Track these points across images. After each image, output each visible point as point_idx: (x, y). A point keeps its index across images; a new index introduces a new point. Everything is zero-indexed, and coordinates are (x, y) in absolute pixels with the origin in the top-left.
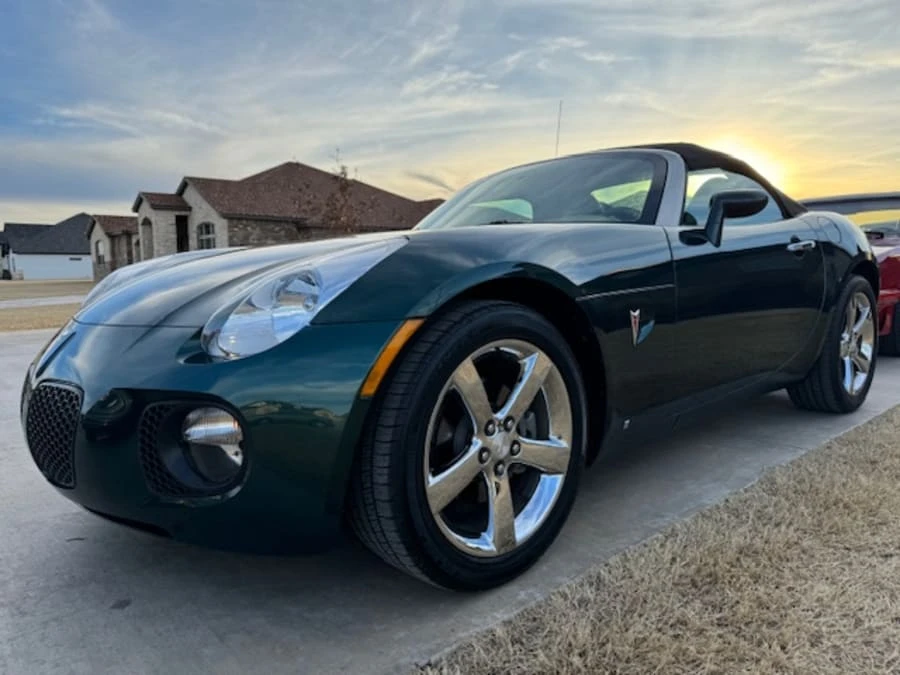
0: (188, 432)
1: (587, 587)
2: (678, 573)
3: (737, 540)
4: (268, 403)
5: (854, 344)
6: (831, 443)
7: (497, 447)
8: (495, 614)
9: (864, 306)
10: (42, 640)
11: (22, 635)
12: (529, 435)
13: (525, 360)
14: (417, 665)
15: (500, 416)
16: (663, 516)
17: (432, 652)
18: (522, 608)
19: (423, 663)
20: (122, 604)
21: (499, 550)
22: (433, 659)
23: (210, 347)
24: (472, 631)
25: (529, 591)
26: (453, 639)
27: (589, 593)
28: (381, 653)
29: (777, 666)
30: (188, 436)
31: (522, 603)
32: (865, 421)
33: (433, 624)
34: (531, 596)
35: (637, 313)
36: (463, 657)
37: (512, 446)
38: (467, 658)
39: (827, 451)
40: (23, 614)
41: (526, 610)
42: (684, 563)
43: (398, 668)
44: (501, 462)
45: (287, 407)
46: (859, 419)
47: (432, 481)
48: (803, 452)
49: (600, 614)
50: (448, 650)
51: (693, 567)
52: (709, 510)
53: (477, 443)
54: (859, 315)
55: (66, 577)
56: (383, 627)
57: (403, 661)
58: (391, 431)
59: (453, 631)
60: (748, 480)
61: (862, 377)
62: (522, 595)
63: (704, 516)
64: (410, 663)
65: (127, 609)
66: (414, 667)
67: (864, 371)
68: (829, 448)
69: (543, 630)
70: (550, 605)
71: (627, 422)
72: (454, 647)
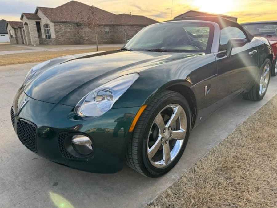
0: (74, 140)
1: (191, 173)
2: (217, 166)
3: (232, 154)
5: (263, 80)
6: (255, 113)
7: (166, 136)
8: (167, 184)
9: (268, 67)
10: (35, 199)
11: (29, 197)
12: (174, 130)
13: (175, 109)
14: (147, 204)
15: (167, 126)
16: (210, 144)
17: (151, 199)
18: (174, 182)
19: (149, 203)
20: (56, 184)
21: (166, 164)
22: (152, 201)
23: (77, 112)
24: (161, 191)
25: (175, 175)
26: (156, 194)
27: (192, 175)
28: (136, 200)
29: (248, 200)
30: (74, 141)
31: (174, 180)
32: (264, 104)
33: (149, 189)
34: (176, 177)
35: (207, 87)
36: (160, 201)
37: (170, 134)
38: (161, 200)
39: (255, 117)
40: (26, 189)
41: (175, 182)
42: (218, 163)
43: (142, 206)
44: (167, 140)
46: (263, 103)
47: (149, 150)
48: (248, 117)
49: (196, 182)
50: (155, 198)
51: (221, 164)
52: (223, 142)
53: (160, 136)
54: (266, 70)
55: (36, 174)
56: (135, 190)
57: (144, 203)
58: (138, 139)
59: (155, 191)
60: (233, 129)
62: (173, 177)
63: (221, 144)
64: (146, 204)
65: (58, 186)
66: (147, 205)
67: (265, 88)
68: (255, 116)
69: (181, 190)
70: (182, 181)
71: (201, 118)
72: (157, 197)
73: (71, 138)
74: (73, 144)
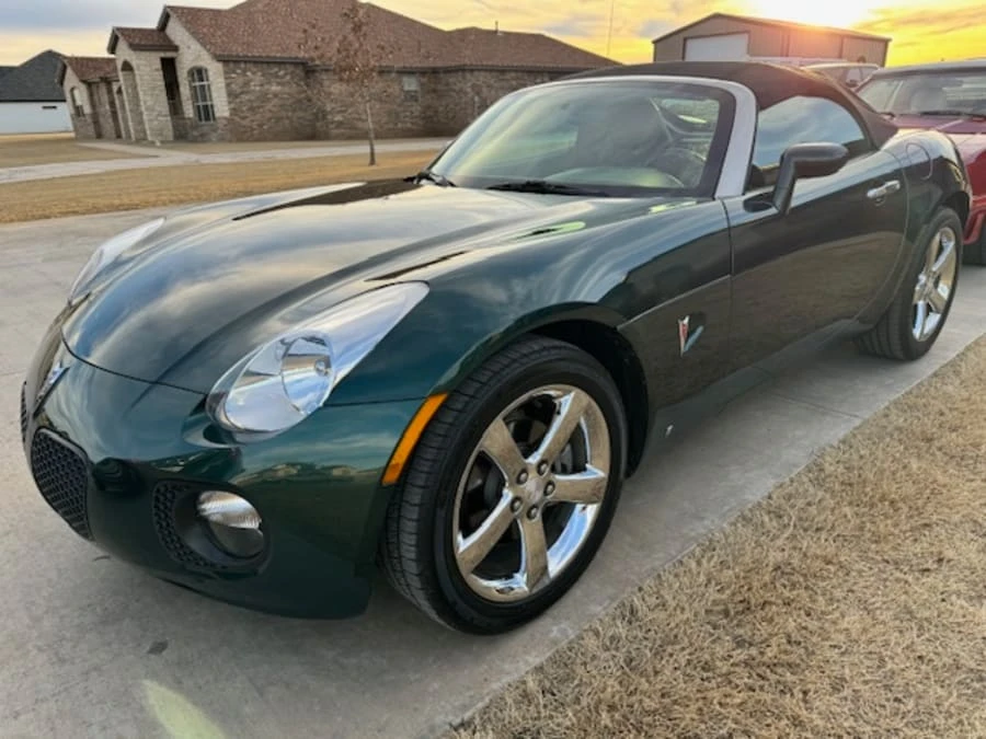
0: (203, 507)
1: (619, 623)
2: (711, 598)
3: (775, 557)
4: (288, 464)
5: (930, 285)
6: (888, 408)
7: (530, 494)
8: (527, 657)
9: (949, 240)
10: (86, 695)
11: (66, 689)
12: (564, 471)
13: (562, 400)
14: (451, 725)
15: (534, 459)
16: (703, 519)
17: (465, 708)
18: (553, 650)
19: (457, 721)
20: (159, 648)
21: (531, 591)
22: (467, 716)
23: (217, 414)
24: (506, 680)
25: (563, 626)
26: (486, 691)
27: (621, 629)
28: (416, 709)
29: (797, 722)
30: (204, 510)
31: (555, 642)
32: (930, 372)
33: (466, 672)
34: (563, 632)
35: (686, 321)
36: (495, 714)
37: (546, 488)
38: (499, 714)
39: (884, 420)
40: (62, 661)
41: (557, 651)
42: (719, 587)
43: (432, 729)
44: (534, 506)
45: (308, 468)
46: (925, 368)
47: (463, 544)
48: (857, 422)
49: (630, 653)
50: (480, 705)
51: (728, 592)
52: (751, 510)
53: (508, 495)
54: (941, 249)
55: (98, 610)
56: (417, 676)
57: (439, 719)
58: (417, 509)
59: (486, 680)
60: (795, 466)
61: (934, 318)
62: (555, 632)
63: (744, 518)
64: (445, 723)
65: (164, 653)
66: (448, 727)
67: (938, 312)
68: (886, 416)
69: (574, 679)
70: (582, 646)
71: (670, 428)
72: (487, 700)
73: (193, 502)
74: (204, 521)
